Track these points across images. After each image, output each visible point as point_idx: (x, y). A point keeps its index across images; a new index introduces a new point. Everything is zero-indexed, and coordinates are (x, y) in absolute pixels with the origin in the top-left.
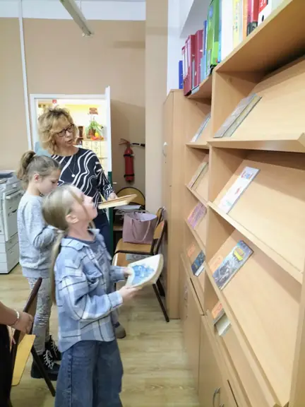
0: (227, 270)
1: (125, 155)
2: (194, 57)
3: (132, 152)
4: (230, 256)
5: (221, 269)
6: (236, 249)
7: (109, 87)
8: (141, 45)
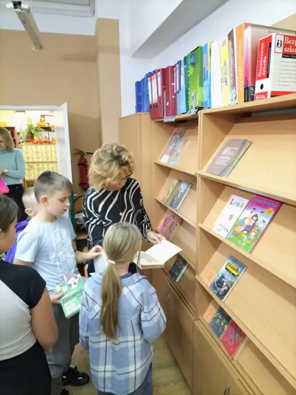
0: (225, 284)
1: (79, 165)
2: (165, 88)
3: (86, 161)
4: (223, 270)
5: (218, 282)
6: (228, 264)
7: (66, 104)
8: (93, 59)
